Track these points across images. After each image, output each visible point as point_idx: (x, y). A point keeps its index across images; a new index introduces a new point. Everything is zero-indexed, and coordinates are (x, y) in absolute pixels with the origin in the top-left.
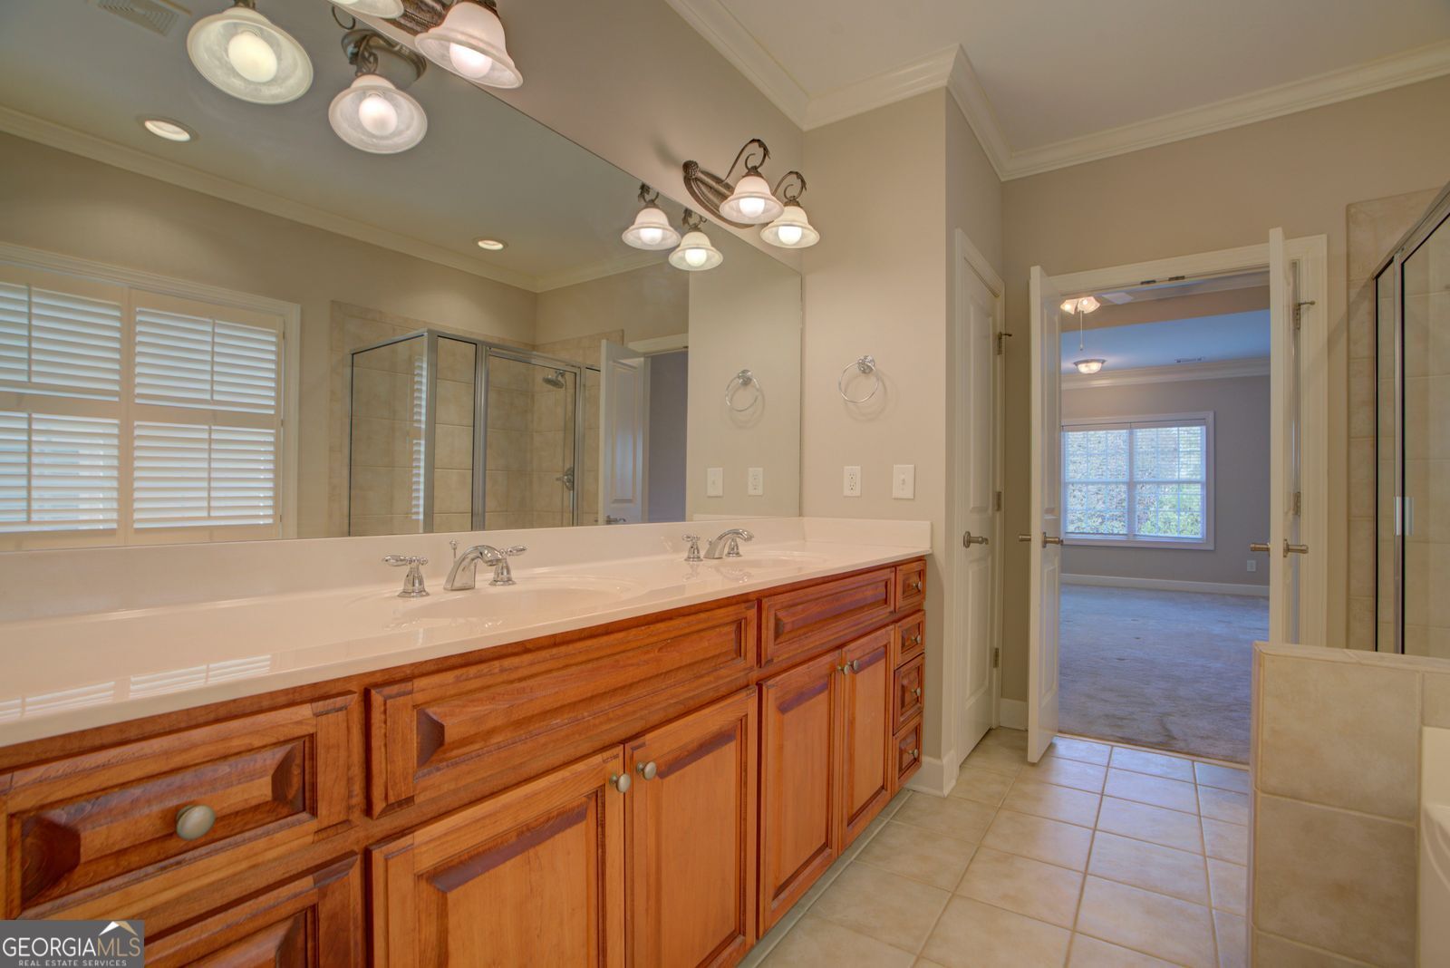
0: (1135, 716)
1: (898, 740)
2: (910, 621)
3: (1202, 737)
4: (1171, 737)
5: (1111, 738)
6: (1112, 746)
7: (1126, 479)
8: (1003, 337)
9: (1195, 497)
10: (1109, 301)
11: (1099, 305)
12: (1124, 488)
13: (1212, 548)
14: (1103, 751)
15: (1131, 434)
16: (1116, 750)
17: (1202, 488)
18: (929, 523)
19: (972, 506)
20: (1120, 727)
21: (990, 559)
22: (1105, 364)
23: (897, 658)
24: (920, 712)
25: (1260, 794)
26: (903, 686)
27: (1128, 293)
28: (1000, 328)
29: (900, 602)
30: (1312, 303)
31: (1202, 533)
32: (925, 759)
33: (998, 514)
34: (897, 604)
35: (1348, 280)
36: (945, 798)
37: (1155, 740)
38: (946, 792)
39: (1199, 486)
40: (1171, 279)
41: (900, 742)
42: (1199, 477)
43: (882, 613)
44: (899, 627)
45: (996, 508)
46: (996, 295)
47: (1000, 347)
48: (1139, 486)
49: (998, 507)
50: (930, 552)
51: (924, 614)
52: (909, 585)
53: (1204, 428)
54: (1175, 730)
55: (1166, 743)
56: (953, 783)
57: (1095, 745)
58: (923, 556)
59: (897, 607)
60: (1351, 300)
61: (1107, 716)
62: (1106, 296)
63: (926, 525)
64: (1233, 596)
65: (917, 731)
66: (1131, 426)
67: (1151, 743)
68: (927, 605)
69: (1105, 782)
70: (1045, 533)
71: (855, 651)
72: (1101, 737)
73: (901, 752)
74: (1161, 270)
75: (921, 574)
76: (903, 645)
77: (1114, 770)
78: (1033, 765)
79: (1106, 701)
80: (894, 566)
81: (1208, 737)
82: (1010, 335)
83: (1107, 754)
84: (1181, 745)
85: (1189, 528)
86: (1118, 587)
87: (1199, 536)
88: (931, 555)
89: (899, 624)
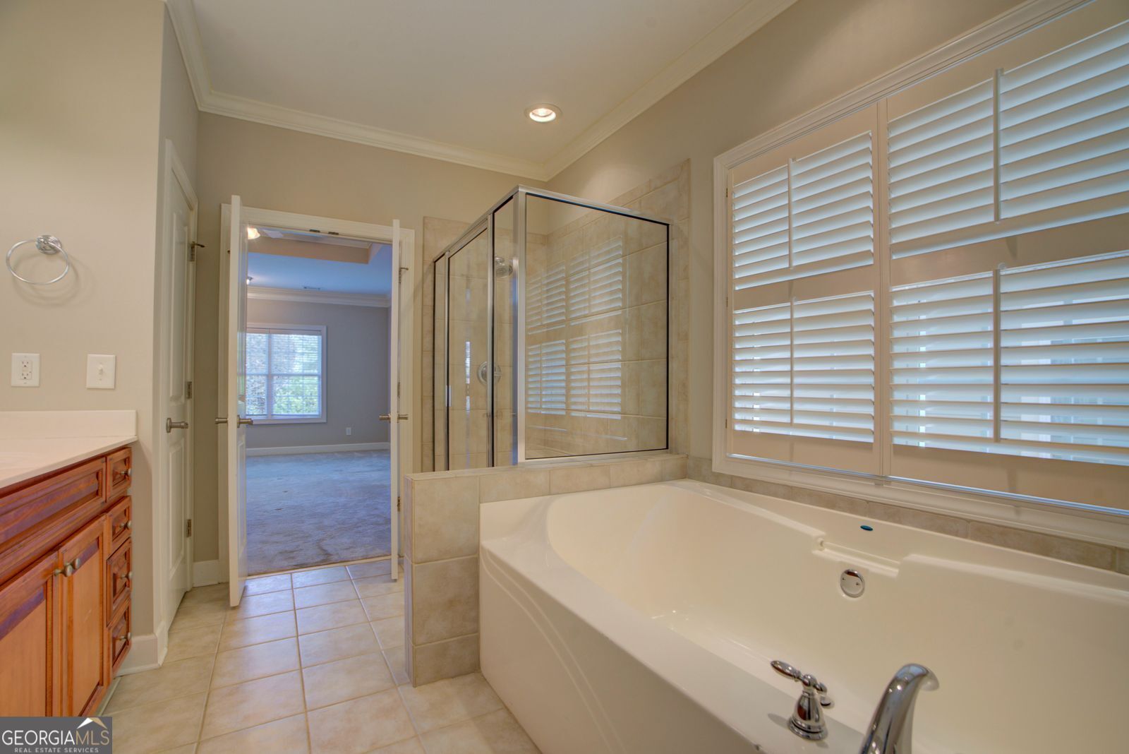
0: (300, 547)
1: (112, 629)
2: (118, 509)
3: (347, 549)
4: (328, 554)
5: (290, 568)
6: (291, 573)
7: (265, 371)
8: (196, 246)
9: (312, 386)
10: (266, 234)
11: (259, 235)
12: (263, 379)
13: (325, 421)
14: (286, 579)
15: (270, 338)
16: (295, 575)
17: (319, 380)
18: (134, 411)
19: (171, 395)
20: (293, 558)
21: (183, 441)
22: (252, 281)
23: (108, 546)
24: (128, 597)
25: (415, 565)
26: (114, 575)
27: (282, 233)
28: (193, 239)
29: (111, 493)
30: (407, 269)
31: (319, 411)
32: (135, 640)
33: (189, 401)
34: (108, 494)
35: (423, 260)
36: (160, 668)
37: (319, 560)
38: (160, 662)
39: (316, 378)
40: (311, 231)
41: (113, 631)
42: (316, 372)
43: (95, 505)
44: (111, 516)
45: (187, 396)
46: (191, 208)
47: (192, 255)
48: (275, 378)
49: (189, 395)
50: (135, 440)
51: (130, 500)
52: (117, 473)
53: (320, 337)
54: (329, 549)
55: (325, 559)
56: (165, 650)
57: (278, 577)
58: (127, 445)
59: (108, 497)
60: (425, 272)
61: (280, 553)
62: (265, 231)
63: (130, 414)
64: (339, 452)
65: (126, 616)
66: (270, 331)
67: (317, 562)
68: (134, 490)
69: (294, 600)
70: (238, 416)
71: (72, 549)
72: (281, 570)
73: (114, 640)
74: (324, 224)
75: (127, 461)
76: (114, 533)
77: (297, 590)
78: (234, 608)
79: (277, 542)
80: (104, 456)
81: (350, 548)
82: (202, 246)
83: (289, 580)
84: (335, 558)
85: (305, 408)
86: (260, 456)
87: (317, 413)
88: (136, 443)
89: (110, 513)
